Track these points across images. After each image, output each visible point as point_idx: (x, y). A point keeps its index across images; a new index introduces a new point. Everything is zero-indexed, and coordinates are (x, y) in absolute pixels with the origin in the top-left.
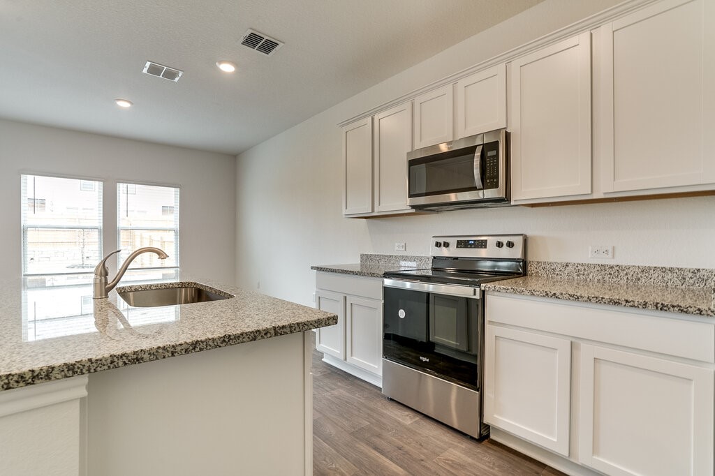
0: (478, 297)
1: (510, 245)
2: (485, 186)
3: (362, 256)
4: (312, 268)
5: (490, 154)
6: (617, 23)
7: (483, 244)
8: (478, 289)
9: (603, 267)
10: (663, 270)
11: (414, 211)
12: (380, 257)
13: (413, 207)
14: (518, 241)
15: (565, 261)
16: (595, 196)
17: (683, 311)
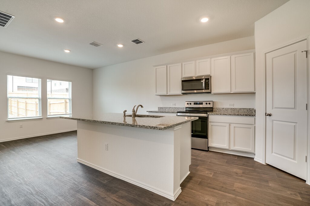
0: (207, 116)
1: (209, 104)
2: (205, 89)
3: (159, 108)
4: (147, 112)
5: (207, 81)
6: (236, 56)
7: (202, 104)
8: (207, 114)
9: (232, 109)
10: (244, 109)
11: (182, 94)
12: (166, 108)
13: (182, 93)
14: (211, 103)
15: (223, 107)
16: (231, 93)
17: (250, 116)
